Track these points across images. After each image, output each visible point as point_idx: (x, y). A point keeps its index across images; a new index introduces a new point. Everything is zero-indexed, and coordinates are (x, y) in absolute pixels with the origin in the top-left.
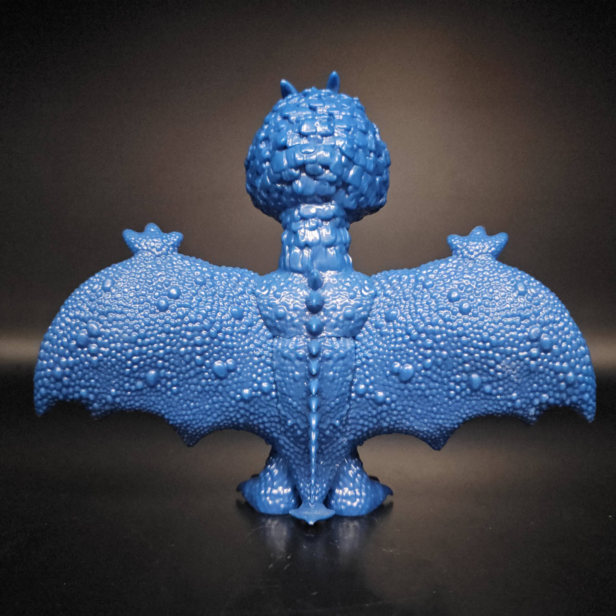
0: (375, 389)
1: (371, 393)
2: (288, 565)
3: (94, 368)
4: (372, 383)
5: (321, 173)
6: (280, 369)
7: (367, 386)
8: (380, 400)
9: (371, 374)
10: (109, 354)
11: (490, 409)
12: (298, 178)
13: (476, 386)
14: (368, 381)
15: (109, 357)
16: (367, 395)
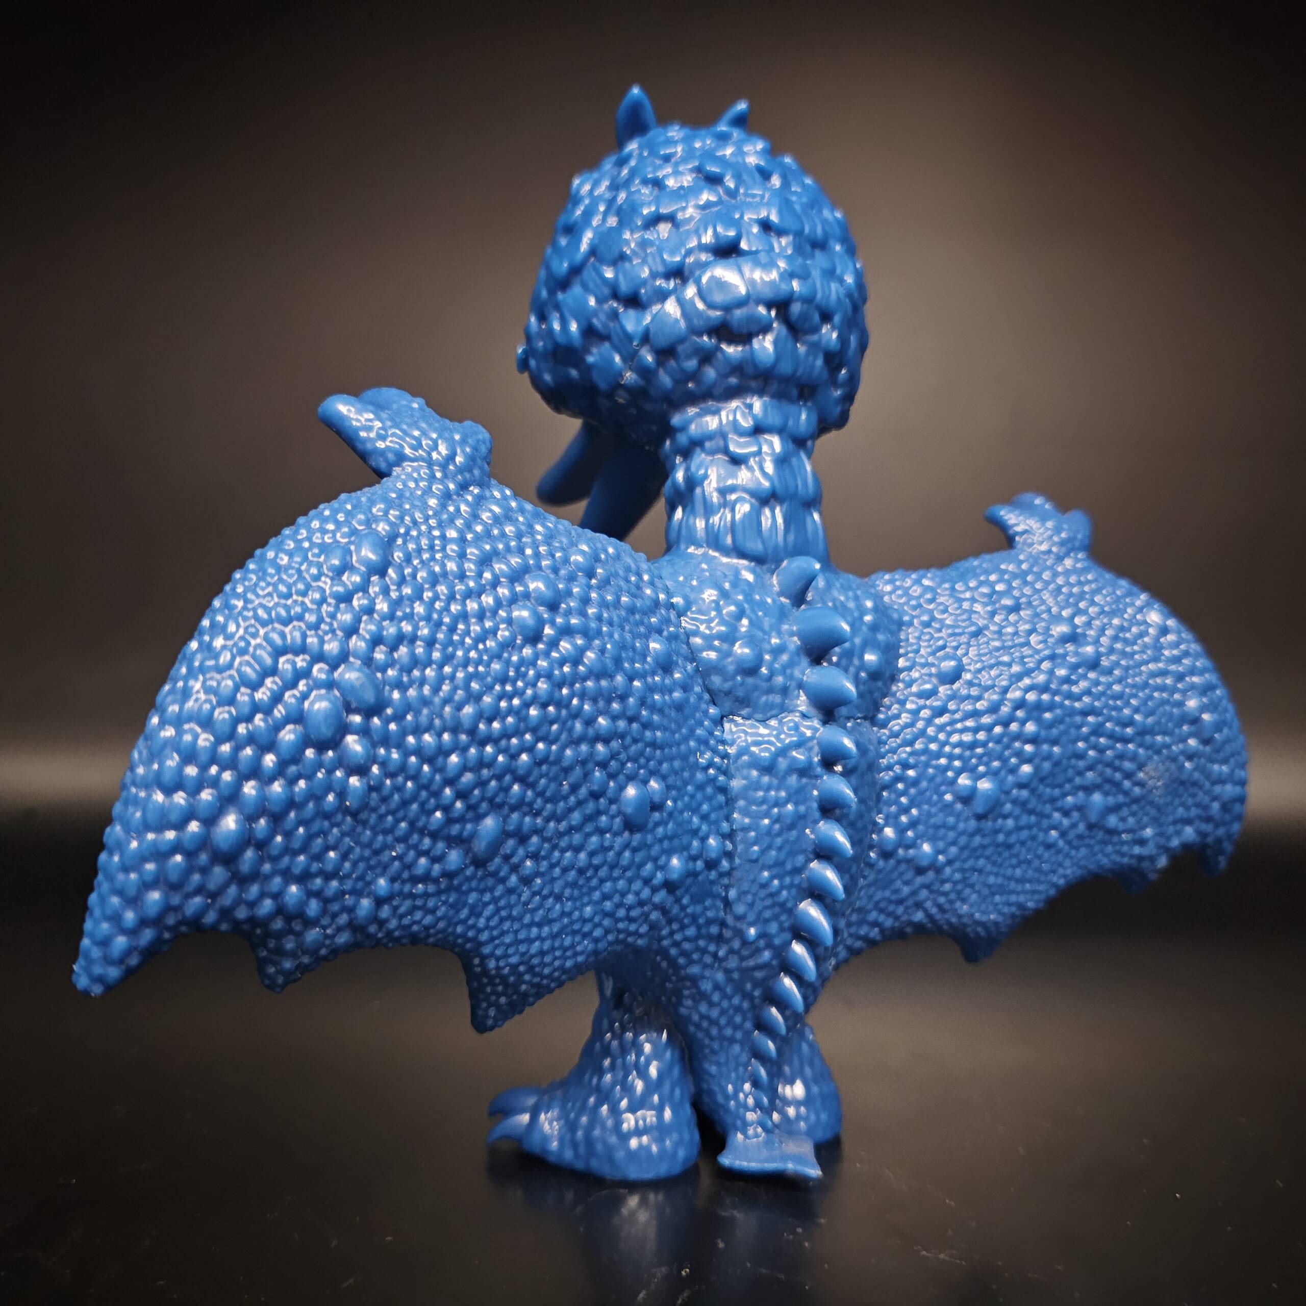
0: (918, 837)
1: (907, 847)
2: (686, 1294)
3: (347, 811)
4: (913, 824)
5: (816, 330)
6: (745, 799)
7: (901, 831)
8: (925, 863)
9: (913, 803)
10: (403, 768)
11: (1105, 861)
12: (765, 329)
13: (1093, 818)
14: (904, 819)
15: (400, 779)
16: (901, 851)
